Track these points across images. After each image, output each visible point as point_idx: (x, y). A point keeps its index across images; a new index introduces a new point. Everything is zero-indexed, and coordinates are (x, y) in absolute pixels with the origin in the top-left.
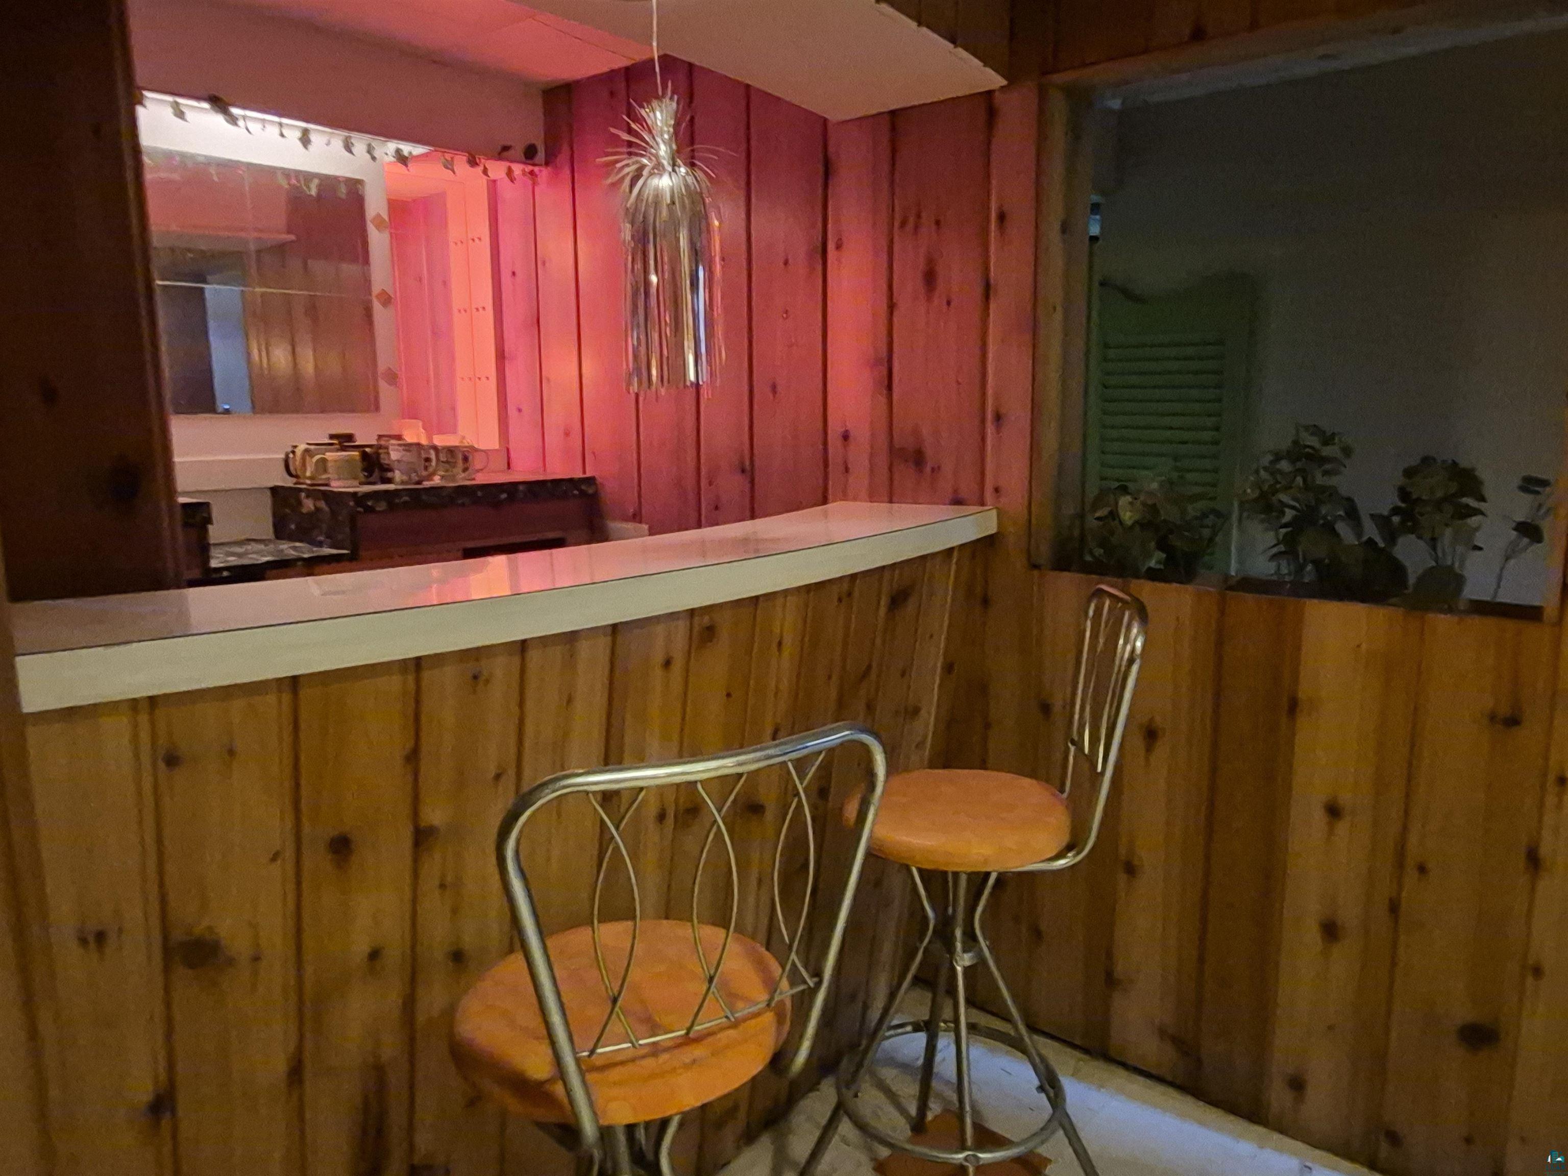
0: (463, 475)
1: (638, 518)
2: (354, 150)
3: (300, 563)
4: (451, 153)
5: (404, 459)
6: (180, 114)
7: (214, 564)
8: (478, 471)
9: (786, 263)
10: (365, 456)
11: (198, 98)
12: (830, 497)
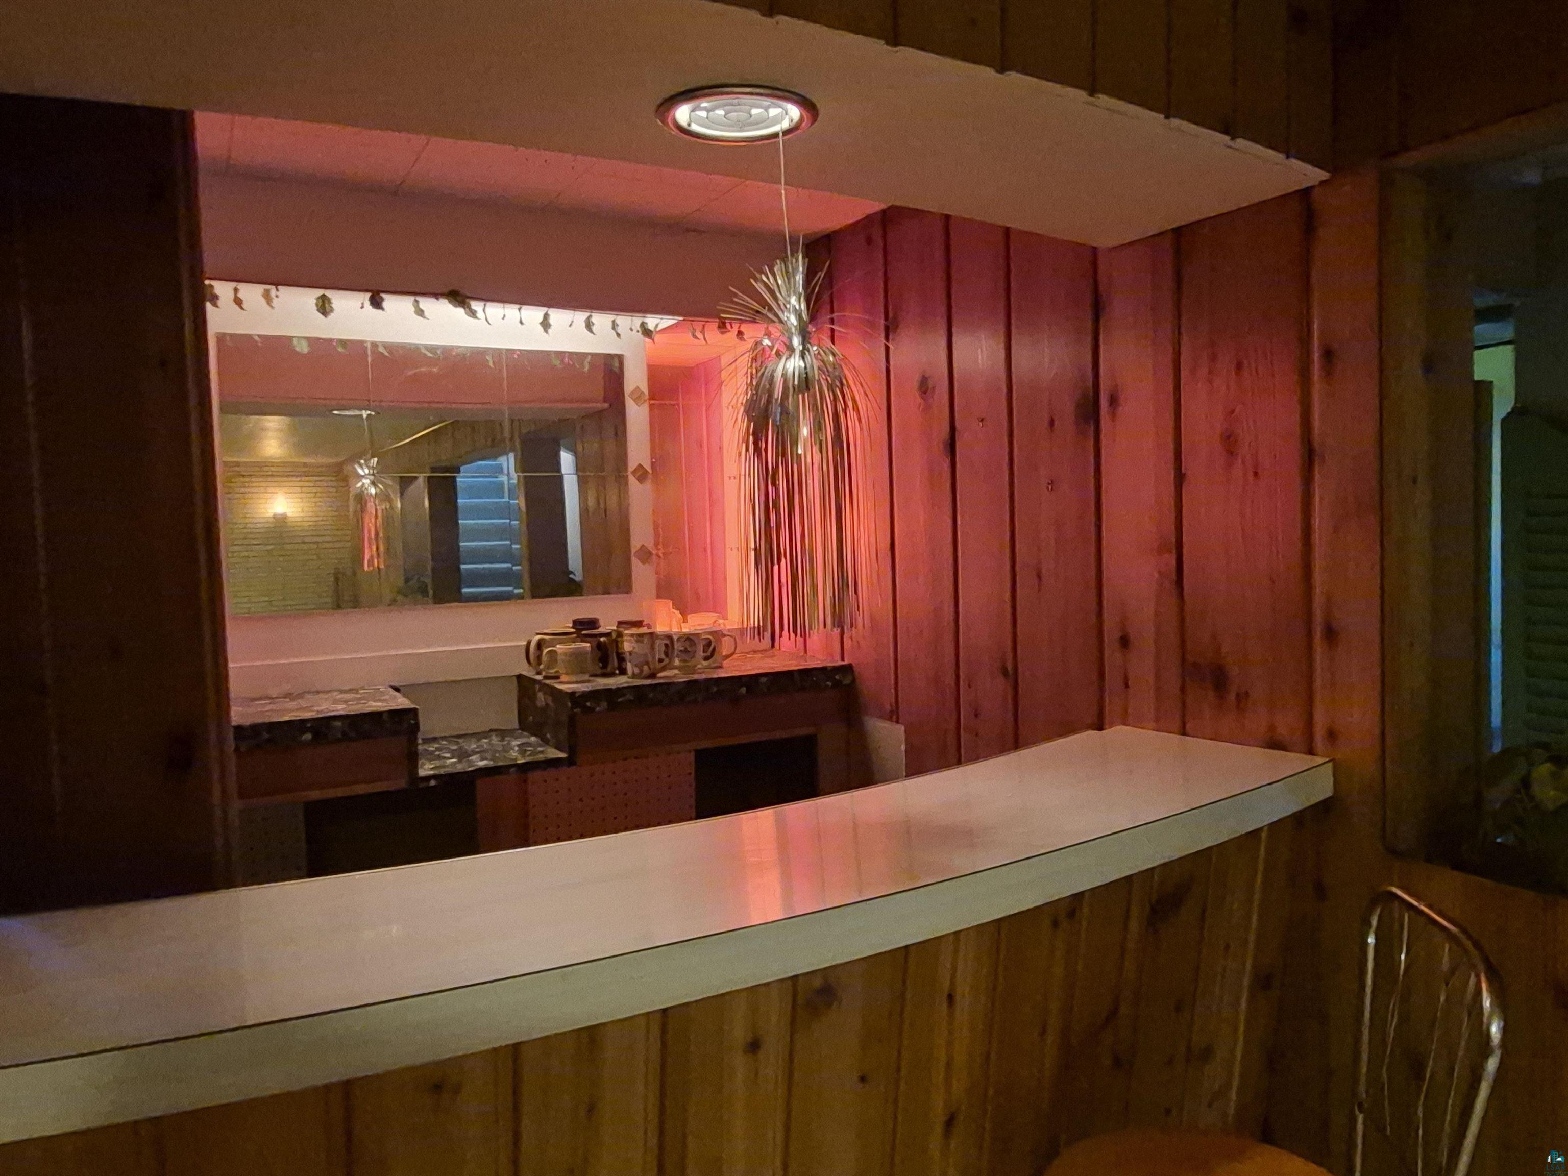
0: (705, 663)
1: (894, 718)
2: (594, 328)
3: (513, 770)
4: (703, 321)
5: (636, 650)
6: (420, 313)
7: (422, 773)
8: (727, 657)
9: (1052, 423)
10: (600, 646)
11: (436, 295)
12: (1107, 720)
